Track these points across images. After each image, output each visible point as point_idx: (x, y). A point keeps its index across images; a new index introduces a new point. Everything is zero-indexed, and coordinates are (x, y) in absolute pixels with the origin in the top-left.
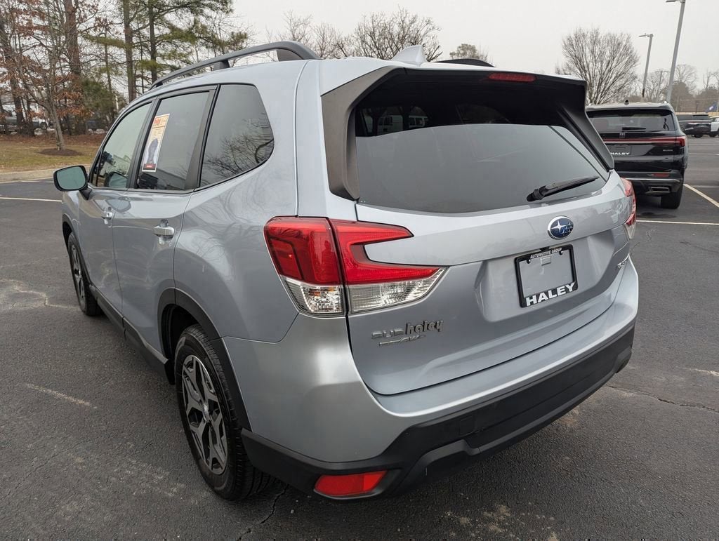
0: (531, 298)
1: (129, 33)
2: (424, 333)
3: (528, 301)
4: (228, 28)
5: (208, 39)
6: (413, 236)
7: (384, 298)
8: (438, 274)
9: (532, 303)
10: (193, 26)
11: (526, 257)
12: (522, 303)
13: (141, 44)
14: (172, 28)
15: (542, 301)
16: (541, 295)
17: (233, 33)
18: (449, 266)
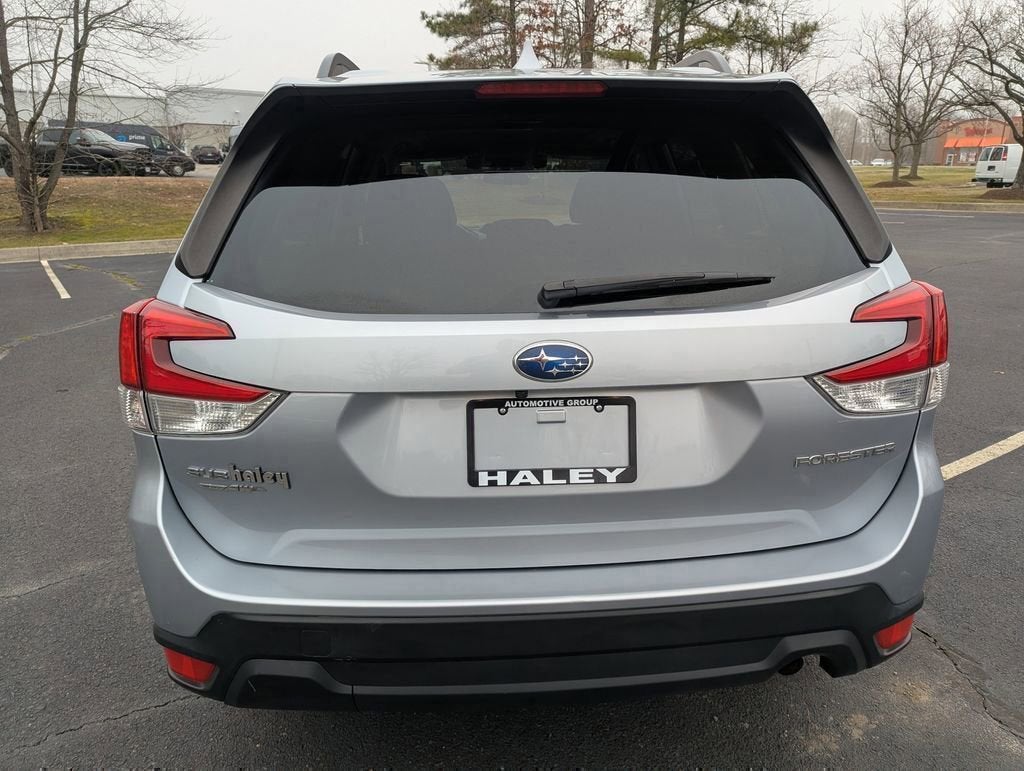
0: (493, 473)
1: (656, 41)
2: (263, 485)
3: (484, 479)
4: (797, 18)
5: (757, 38)
6: (234, 338)
7: (200, 420)
8: (267, 400)
9: (493, 484)
10: (734, 22)
11: (498, 402)
12: (473, 480)
13: (668, 54)
14: (711, 27)
15: (521, 484)
16: (520, 475)
17: (794, 24)
18: (290, 393)
